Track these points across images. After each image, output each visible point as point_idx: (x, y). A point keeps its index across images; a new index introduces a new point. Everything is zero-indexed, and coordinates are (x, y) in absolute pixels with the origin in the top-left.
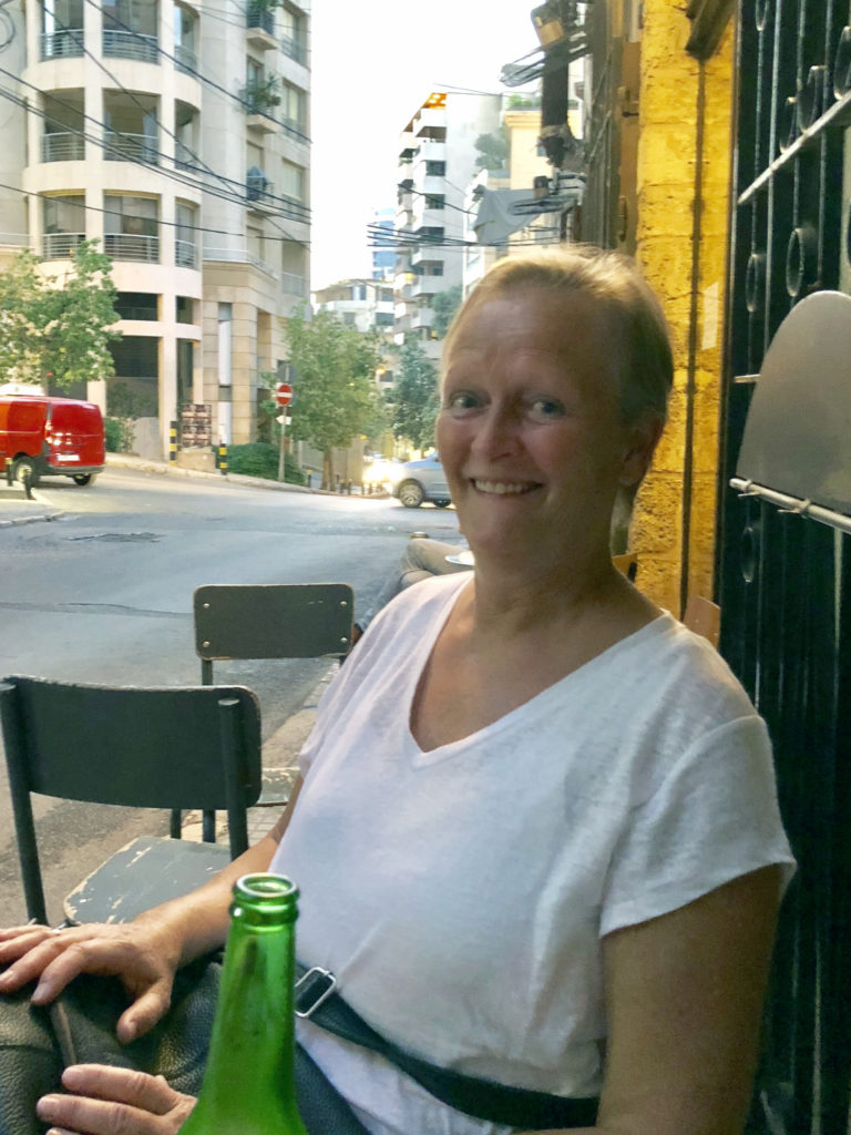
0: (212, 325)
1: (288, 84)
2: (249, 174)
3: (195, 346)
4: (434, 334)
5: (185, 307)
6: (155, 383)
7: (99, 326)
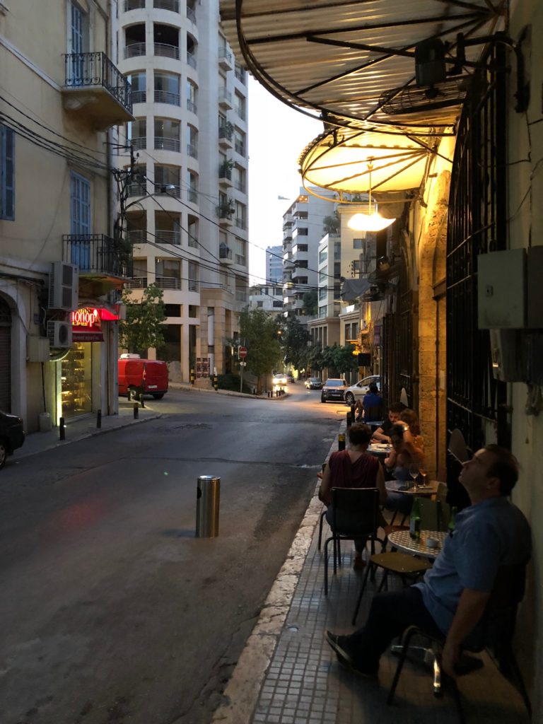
0: (205, 317)
1: (237, 202)
2: (220, 246)
3: (197, 327)
4: (303, 312)
5: (193, 310)
6: (179, 345)
7: (158, 322)
